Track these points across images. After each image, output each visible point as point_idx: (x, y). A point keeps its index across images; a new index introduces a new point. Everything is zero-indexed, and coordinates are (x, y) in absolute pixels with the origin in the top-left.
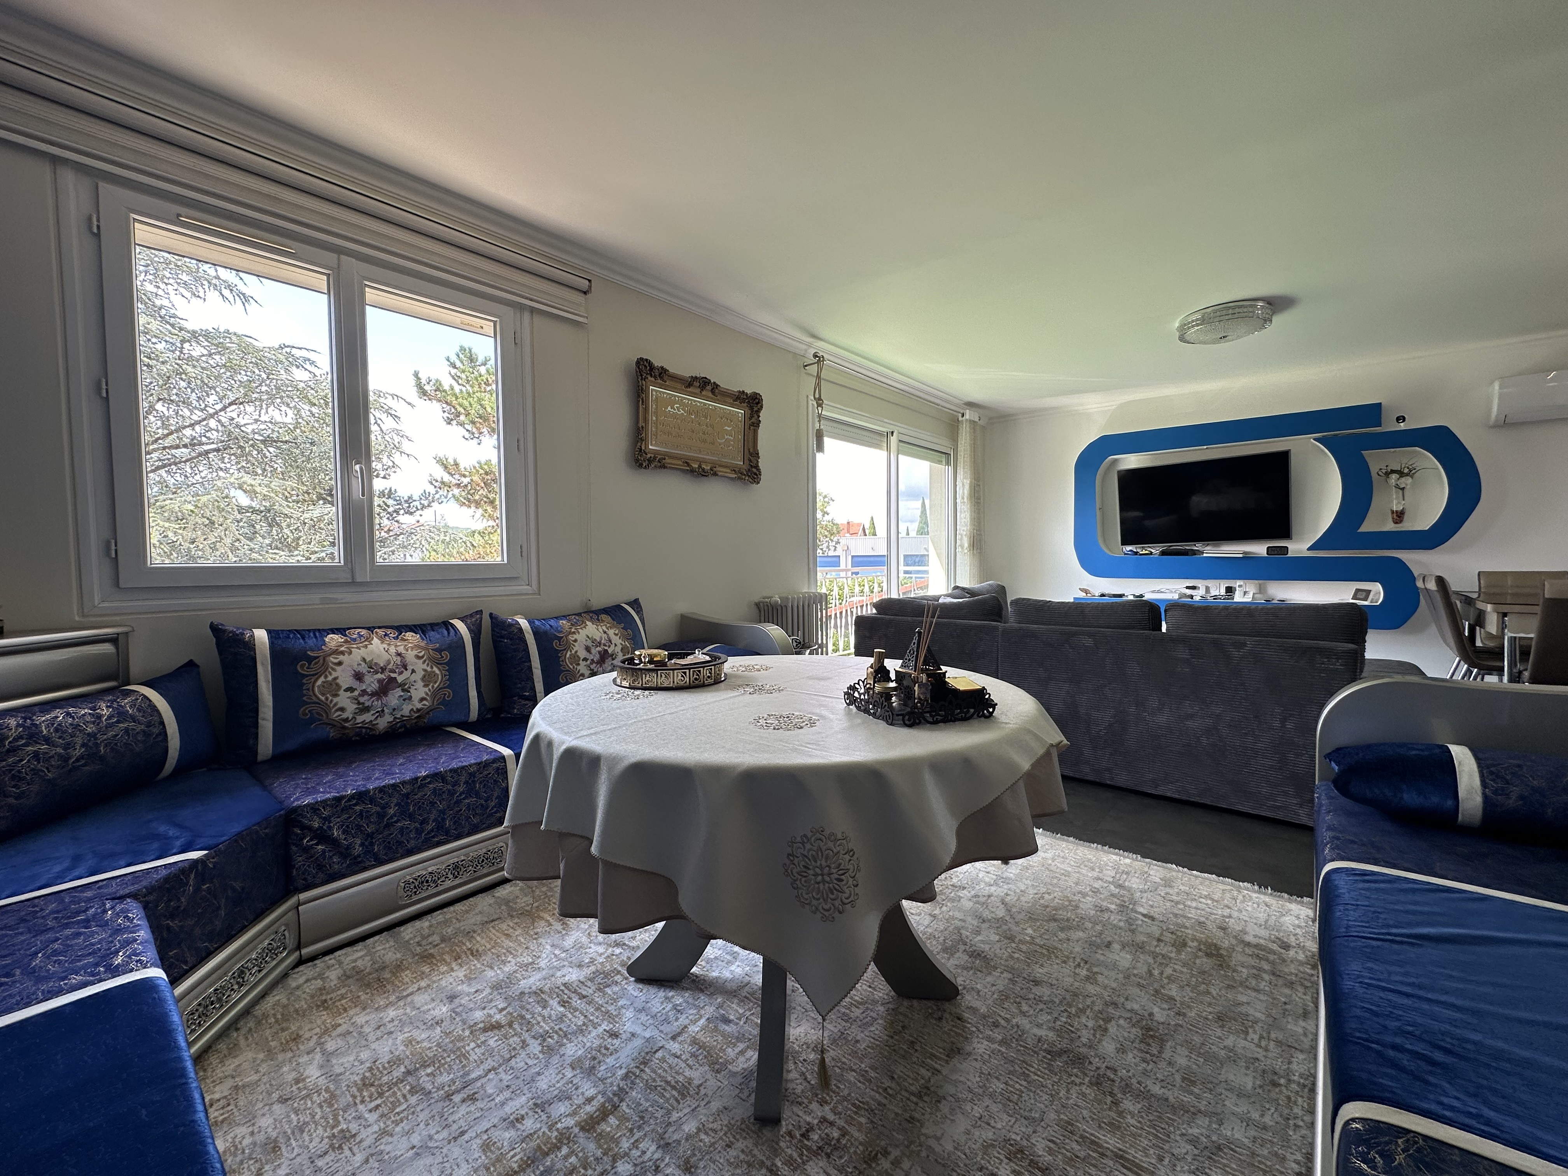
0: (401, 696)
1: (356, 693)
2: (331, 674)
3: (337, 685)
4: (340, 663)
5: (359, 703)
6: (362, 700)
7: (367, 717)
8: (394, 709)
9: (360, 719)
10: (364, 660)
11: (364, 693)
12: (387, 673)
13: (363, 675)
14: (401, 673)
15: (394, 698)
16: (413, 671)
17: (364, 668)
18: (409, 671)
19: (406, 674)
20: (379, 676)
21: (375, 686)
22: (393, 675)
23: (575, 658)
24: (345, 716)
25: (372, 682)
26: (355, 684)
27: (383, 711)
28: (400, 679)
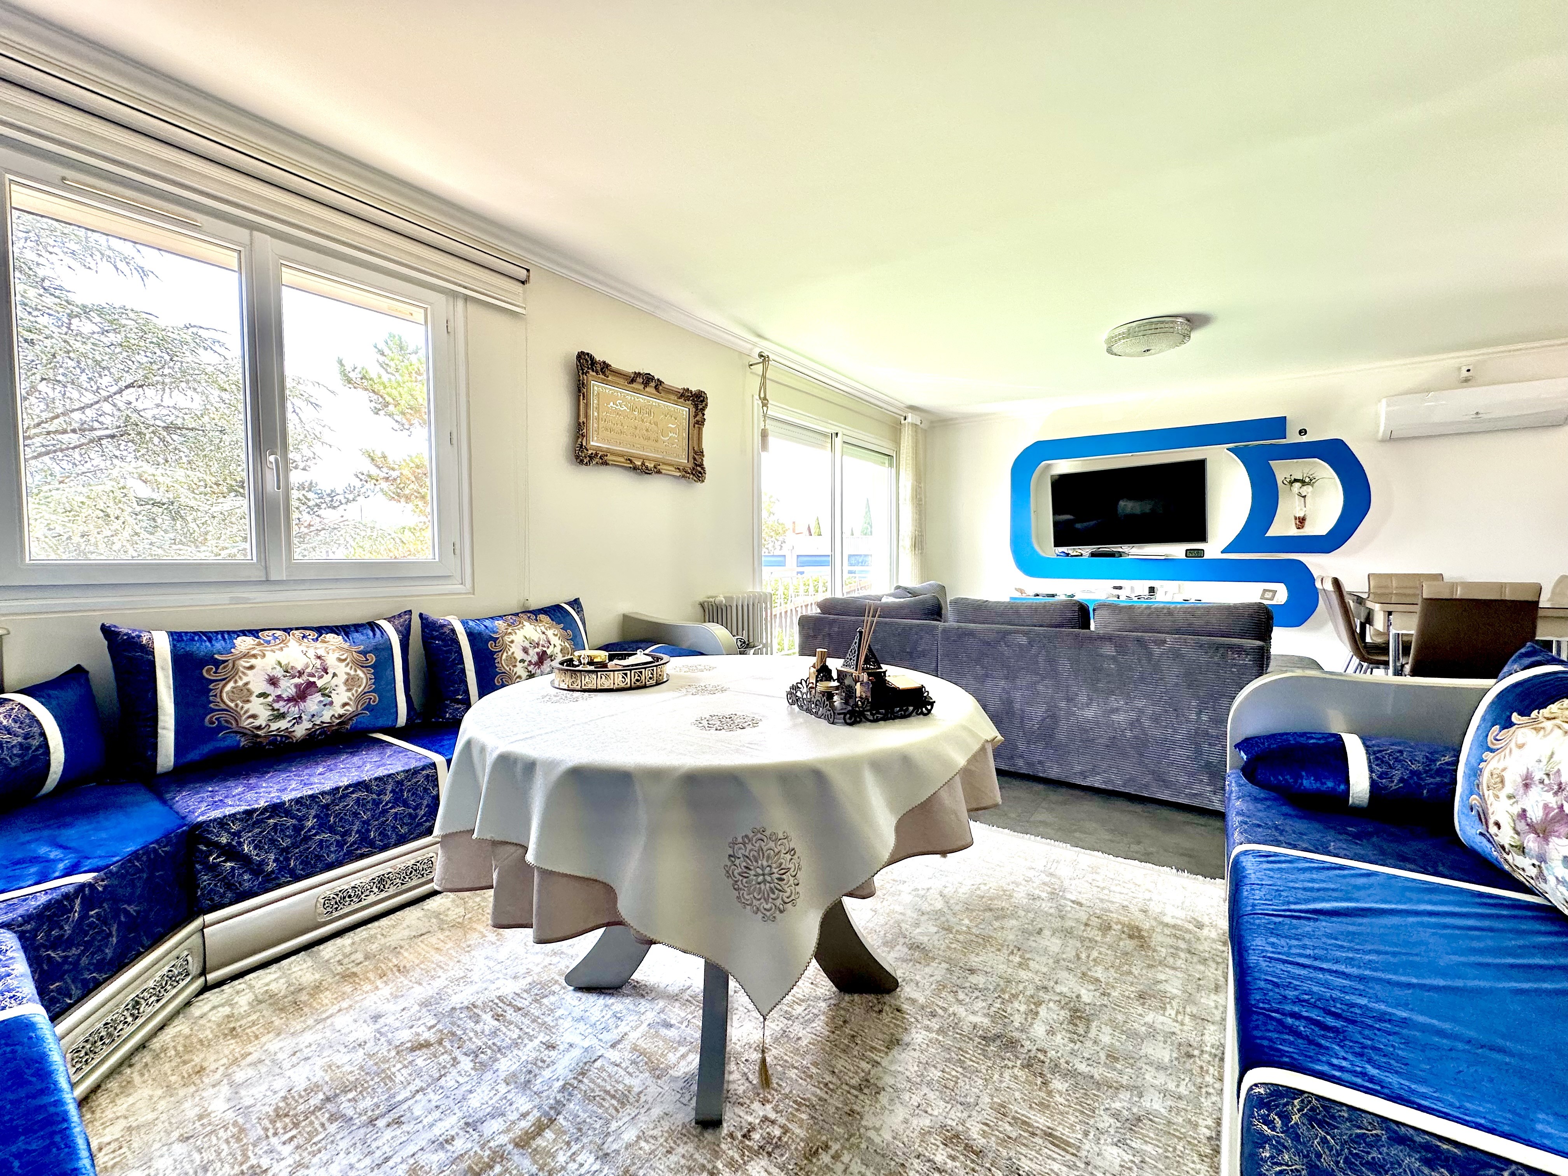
0: (321, 702)
1: (270, 699)
2: (240, 678)
3: (248, 690)
4: (251, 668)
5: (273, 710)
6: (276, 706)
7: (283, 724)
8: (313, 716)
9: (274, 726)
10: (279, 663)
11: (279, 697)
12: (305, 677)
13: (278, 679)
14: (321, 677)
15: (313, 703)
16: (335, 675)
17: (279, 673)
18: (330, 675)
19: (327, 678)
20: (297, 680)
21: (292, 691)
22: (312, 679)
23: (512, 659)
24: (257, 723)
25: (288, 687)
26: (269, 689)
27: (300, 717)
28: (320, 683)
